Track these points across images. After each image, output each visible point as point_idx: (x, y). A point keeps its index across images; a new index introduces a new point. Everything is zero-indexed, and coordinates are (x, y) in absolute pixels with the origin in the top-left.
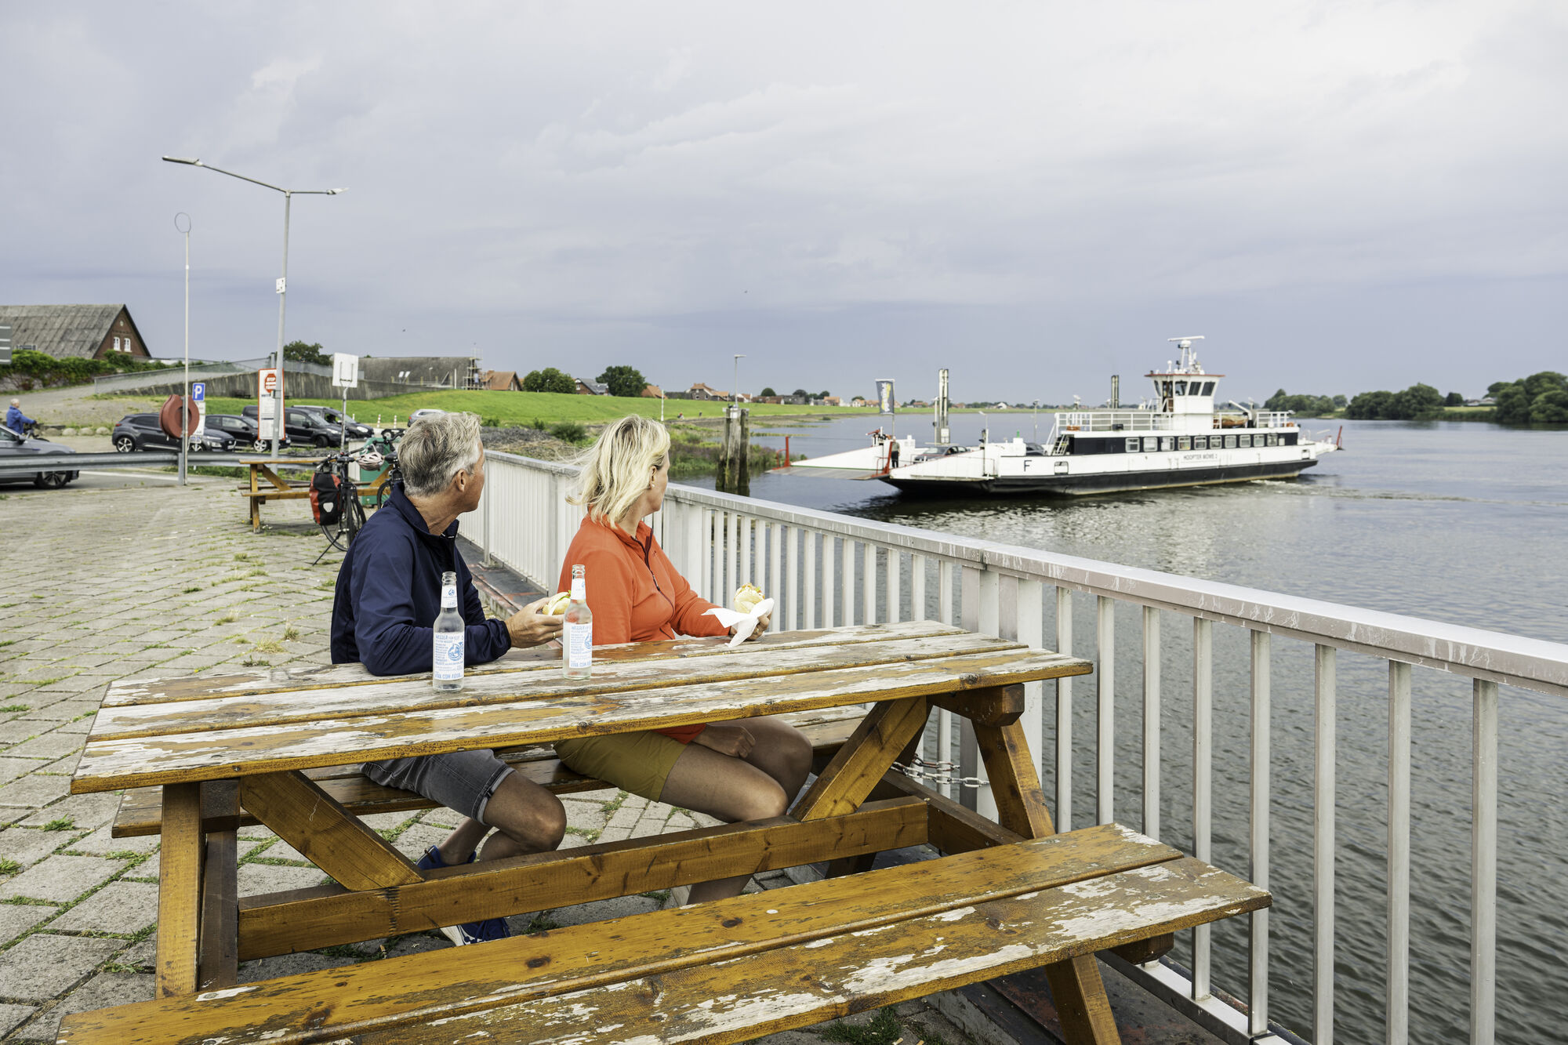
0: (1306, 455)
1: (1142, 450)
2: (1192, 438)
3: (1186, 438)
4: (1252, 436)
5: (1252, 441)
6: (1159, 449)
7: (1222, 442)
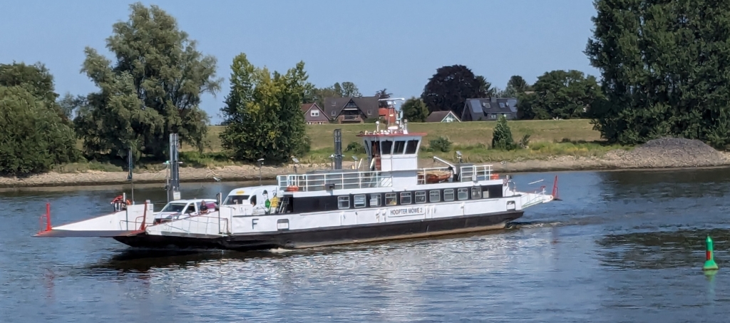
1: (352, 207)
2: (399, 194)
3: (393, 193)
4: (456, 190)
5: (456, 194)
6: (368, 205)
7: (427, 197)
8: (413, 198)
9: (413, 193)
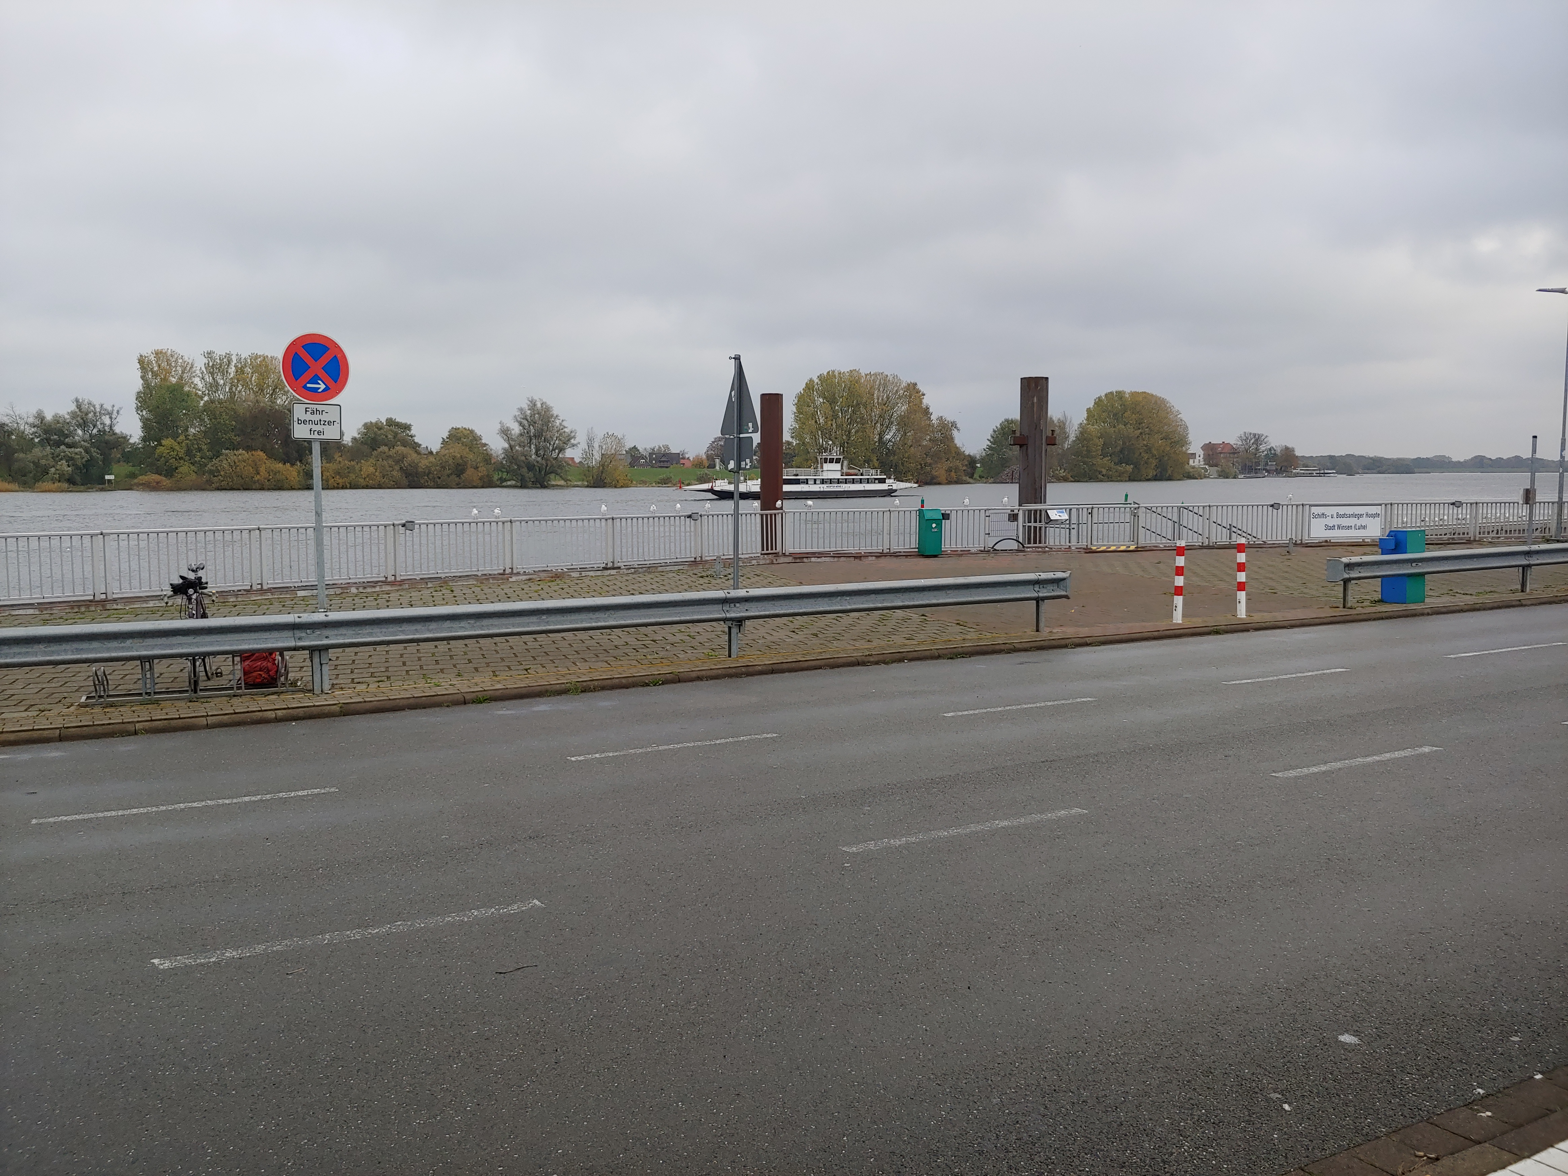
0: (890, 487)
1: (807, 483)
2: (831, 479)
3: (828, 479)
4: (861, 479)
5: (861, 481)
6: (815, 483)
7: (846, 482)
8: (839, 481)
9: (838, 479)
